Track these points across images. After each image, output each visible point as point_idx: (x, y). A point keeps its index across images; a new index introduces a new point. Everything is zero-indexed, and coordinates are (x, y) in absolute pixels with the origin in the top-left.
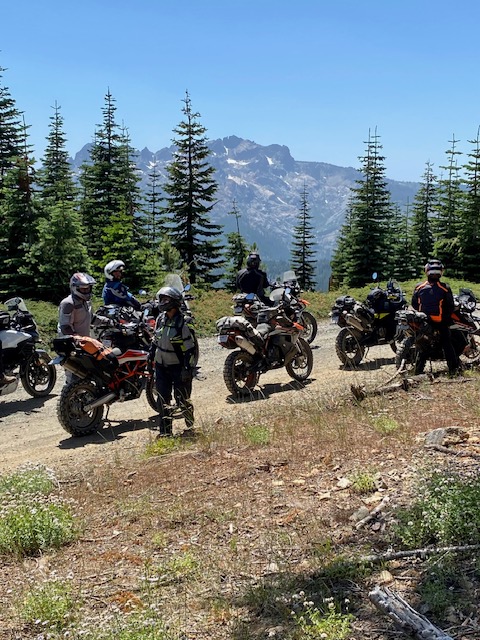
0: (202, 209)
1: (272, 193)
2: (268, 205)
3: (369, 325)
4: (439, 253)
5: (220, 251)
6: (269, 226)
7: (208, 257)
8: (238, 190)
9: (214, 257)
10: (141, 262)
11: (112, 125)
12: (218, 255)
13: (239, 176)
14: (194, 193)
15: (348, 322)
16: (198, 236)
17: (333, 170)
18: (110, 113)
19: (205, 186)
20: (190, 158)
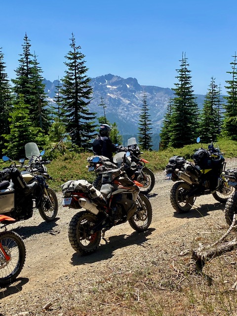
0: (83, 104)
1: (129, 102)
2: (127, 108)
3: (197, 180)
4: (227, 126)
5: (95, 128)
6: (128, 118)
7: (88, 132)
8: (112, 101)
9: (92, 131)
10: (34, 135)
11: (29, 55)
12: (94, 130)
13: (113, 94)
14: (79, 94)
15: (180, 177)
16: (81, 120)
17: (159, 89)
18: (27, 48)
19: (85, 90)
20: (76, 73)
